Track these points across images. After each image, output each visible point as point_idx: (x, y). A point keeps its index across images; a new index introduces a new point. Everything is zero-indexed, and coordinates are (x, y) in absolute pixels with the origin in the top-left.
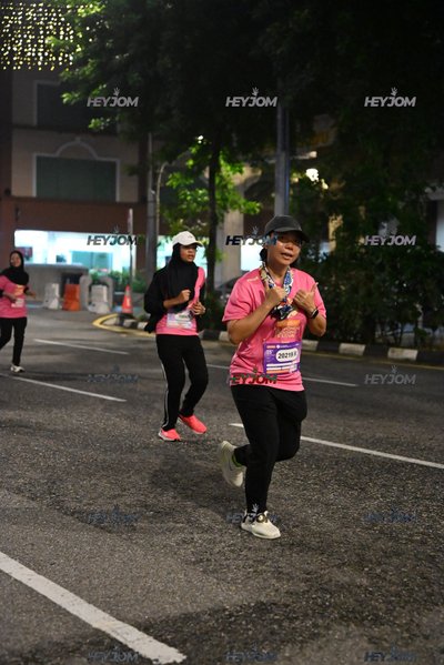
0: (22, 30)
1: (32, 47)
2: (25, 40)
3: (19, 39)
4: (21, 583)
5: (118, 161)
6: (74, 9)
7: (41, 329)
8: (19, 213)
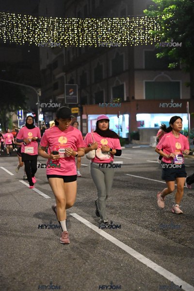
0: (138, 29)
1: (143, 35)
2: (139, 33)
3: (137, 33)
4: (151, 269)
5: (181, 81)
6: (160, 17)
7: (150, 156)
8: (138, 106)
